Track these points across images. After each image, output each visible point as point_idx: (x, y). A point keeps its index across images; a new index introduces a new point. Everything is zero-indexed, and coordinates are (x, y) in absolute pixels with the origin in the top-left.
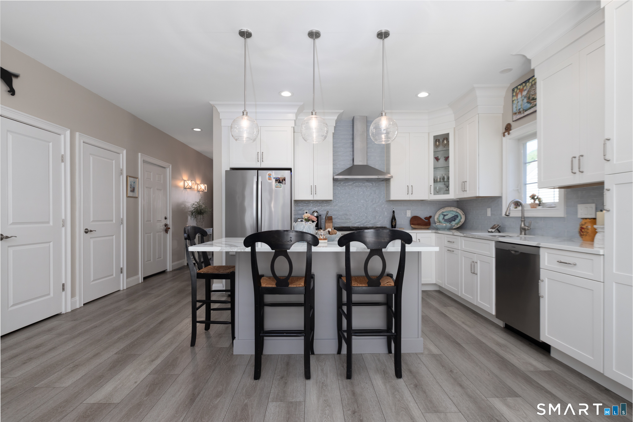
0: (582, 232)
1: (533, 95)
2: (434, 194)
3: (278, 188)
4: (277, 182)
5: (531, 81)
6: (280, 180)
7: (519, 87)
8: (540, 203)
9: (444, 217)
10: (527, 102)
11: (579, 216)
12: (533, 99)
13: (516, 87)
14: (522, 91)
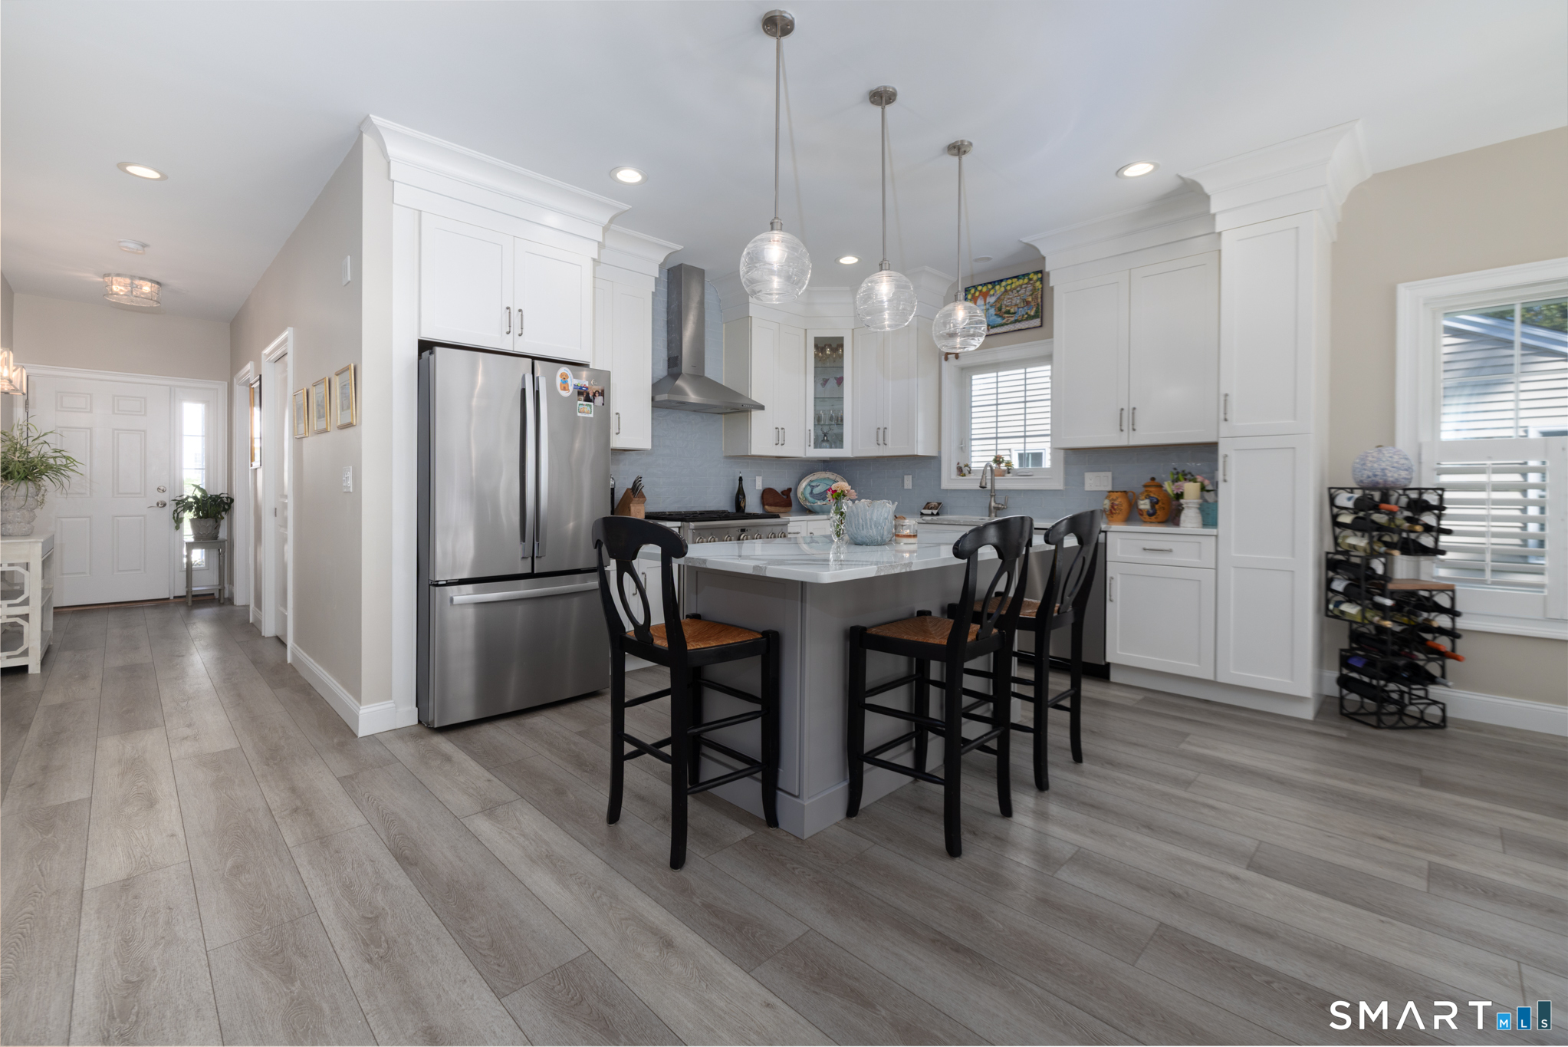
0: (1115, 509)
1: (1007, 306)
2: (816, 447)
3: (584, 412)
4: (582, 398)
5: (1004, 284)
6: (588, 394)
7: (980, 288)
8: (1009, 469)
9: (812, 491)
10: (996, 315)
11: (1087, 488)
12: (1008, 312)
13: (974, 287)
14: (985, 295)
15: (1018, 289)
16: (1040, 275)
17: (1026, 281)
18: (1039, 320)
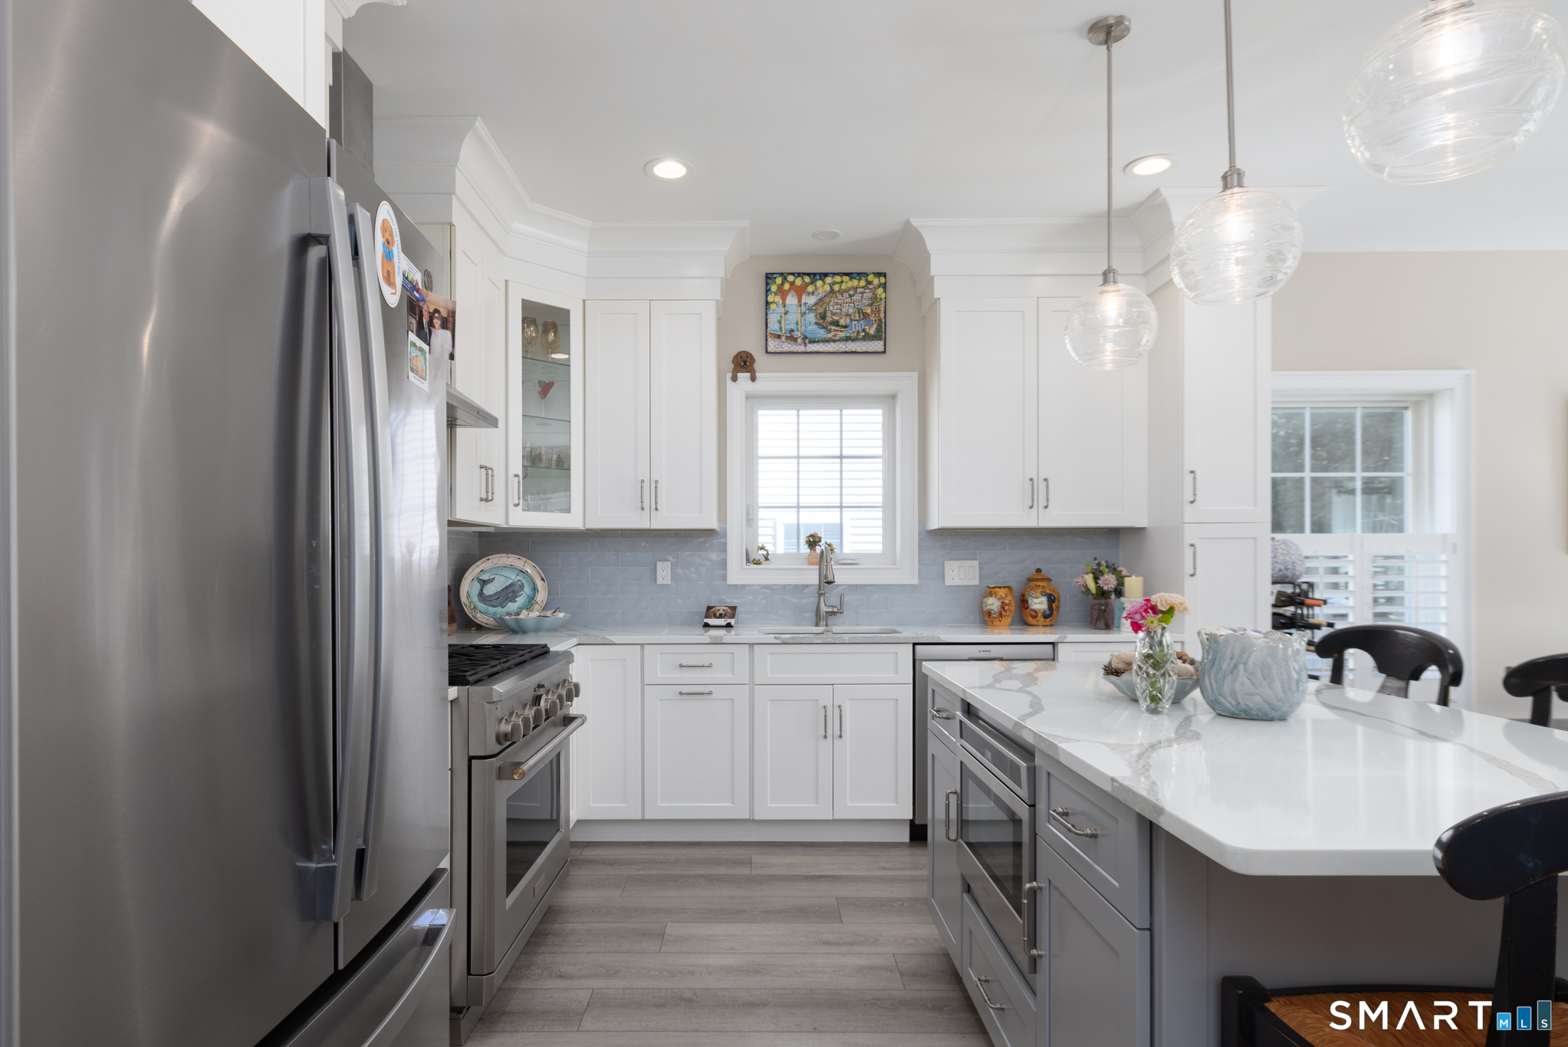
0: (1005, 611)
1: (833, 314)
3: (417, 373)
5: (829, 280)
7: (791, 278)
9: (482, 590)
10: (816, 323)
11: (948, 582)
12: (836, 323)
13: (781, 274)
14: (800, 292)
15: (852, 292)
16: (882, 280)
17: (863, 283)
18: (882, 343)
